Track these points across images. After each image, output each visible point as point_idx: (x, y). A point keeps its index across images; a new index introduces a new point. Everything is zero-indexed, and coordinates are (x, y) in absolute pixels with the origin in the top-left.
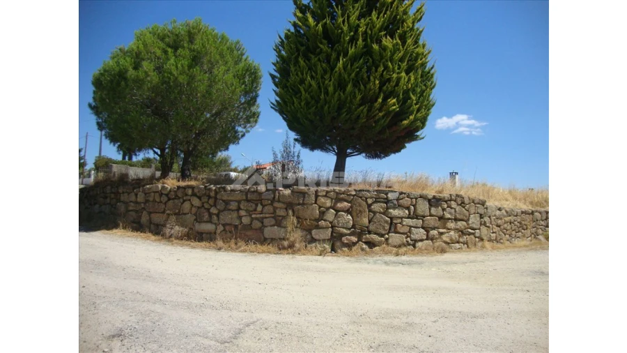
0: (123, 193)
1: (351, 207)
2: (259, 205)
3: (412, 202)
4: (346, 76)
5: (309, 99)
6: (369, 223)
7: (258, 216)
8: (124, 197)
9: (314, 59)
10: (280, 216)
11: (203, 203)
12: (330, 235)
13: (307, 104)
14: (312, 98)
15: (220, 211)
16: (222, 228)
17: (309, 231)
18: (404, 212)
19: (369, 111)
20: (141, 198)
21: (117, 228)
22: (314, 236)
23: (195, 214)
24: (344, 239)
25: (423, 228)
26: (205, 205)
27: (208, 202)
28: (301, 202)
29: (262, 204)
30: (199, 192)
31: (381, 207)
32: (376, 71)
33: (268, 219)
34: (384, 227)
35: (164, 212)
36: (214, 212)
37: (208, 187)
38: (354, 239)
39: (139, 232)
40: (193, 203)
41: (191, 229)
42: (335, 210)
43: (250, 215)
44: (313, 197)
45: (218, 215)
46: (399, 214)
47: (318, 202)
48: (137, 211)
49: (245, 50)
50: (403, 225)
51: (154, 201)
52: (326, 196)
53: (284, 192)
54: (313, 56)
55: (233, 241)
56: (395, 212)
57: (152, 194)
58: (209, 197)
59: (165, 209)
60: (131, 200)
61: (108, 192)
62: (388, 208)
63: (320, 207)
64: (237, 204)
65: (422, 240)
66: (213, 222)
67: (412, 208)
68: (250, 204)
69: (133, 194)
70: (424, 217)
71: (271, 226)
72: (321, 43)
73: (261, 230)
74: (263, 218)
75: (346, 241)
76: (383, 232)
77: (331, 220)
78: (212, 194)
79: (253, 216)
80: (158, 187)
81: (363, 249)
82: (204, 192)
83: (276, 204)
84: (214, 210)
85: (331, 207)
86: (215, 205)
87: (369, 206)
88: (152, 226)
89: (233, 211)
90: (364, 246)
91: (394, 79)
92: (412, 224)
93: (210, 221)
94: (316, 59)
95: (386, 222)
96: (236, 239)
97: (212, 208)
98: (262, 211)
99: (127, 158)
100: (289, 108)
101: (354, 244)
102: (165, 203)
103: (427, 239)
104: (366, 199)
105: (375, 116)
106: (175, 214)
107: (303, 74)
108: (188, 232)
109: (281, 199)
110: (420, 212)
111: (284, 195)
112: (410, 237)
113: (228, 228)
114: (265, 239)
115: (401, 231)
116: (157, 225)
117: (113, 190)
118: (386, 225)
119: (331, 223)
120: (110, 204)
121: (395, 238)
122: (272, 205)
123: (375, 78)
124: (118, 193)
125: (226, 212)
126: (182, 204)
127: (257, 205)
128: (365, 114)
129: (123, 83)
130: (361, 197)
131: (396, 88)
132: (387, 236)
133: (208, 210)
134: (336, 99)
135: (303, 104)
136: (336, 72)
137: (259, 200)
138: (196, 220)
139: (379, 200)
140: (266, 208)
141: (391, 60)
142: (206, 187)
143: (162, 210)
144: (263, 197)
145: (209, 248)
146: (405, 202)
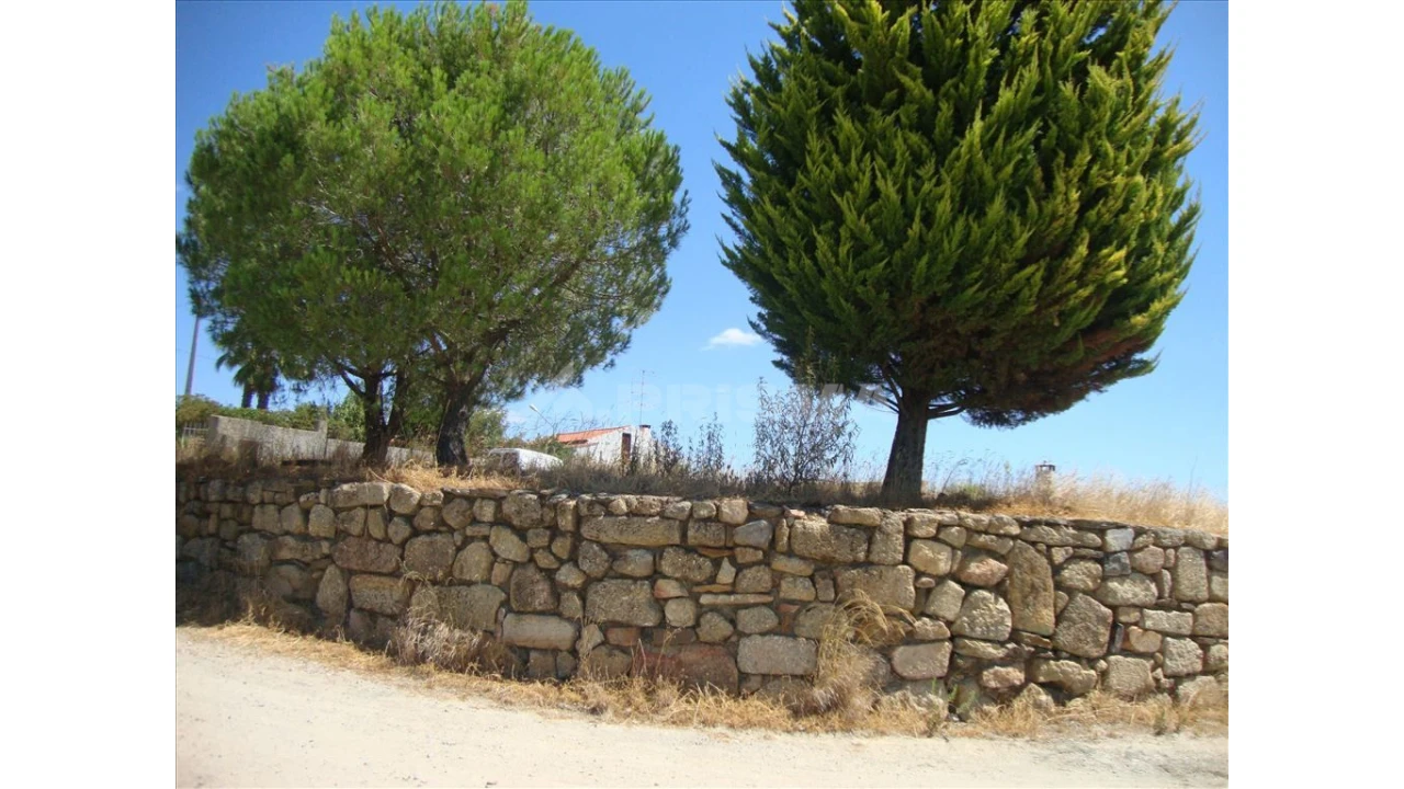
0: (262, 503)
1: (1008, 574)
2: (726, 564)
3: (1167, 558)
4: (988, 171)
5: (869, 237)
6: (1057, 624)
7: (722, 599)
8: (264, 518)
9: (880, 121)
10: (792, 602)
11: (532, 551)
12: (946, 663)
13: (859, 249)
14: (878, 232)
15: (590, 580)
16: (598, 637)
17: (886, 652)
18: (1148, 589)
19: (1047, 280)
20: (321, 522)
21: (235, 620)
22: (899, 669)
23: (504, 587)
24: (987, 675)
25: (1194, 637)
26: (538, 556)
27: (548, 548)
28: (862, 555)
29: (733, 561)
30: (519, 513)
31: (1089, 574)
32: (1069, 163)
33: (755, 611)
34: (1096, 634)
35: (395, 574)
36: (571, 582)
37: (554, 501)
38: (1016, 675)
39: (310, 637)
40: (500, 548)
41: (489, 634)
42: (963, 585)
43: (695, 598)
44: (898, 540)
45: (582, 593)
46: (1135, 595)
47: (912, 559)
48: (305, 566)
49: (646, 98)
50: (1146, 630)
51: (365, 535)
52: (935, 539)
53: (809, 523)
54: (877, 113)
55: (639, 682)
56: (1125, 590)
57: (361, 512)
58: (555, 531)
59: (398, 568)
60: (286, 526)
61: (213, 497)
62: (1105, 578)
63: (919, 574)
64: (649, 558)
65: (1191, 676)
66: (567, 614)
67: (1167, 575)
68: (696, 560)
69: (295, 509)
70: (1196, 603)
71: (763, 634)
72: (905, 71)
73: (730, 646)
74: (738, 607)
75: (993, 684)
76: (1094, 652)
77: (950, 616)
78: (566, 522)
79: (705, 600)
80: (380, 489)
81: (1038, 706)
82: (536, 516)
83: (781, 563)
84: (569, 576)
85: (953, 576)
86: (573, 559)
87: (1057, 570)
88: (353, 614)
89: (635, 579)
90: (1044, 698)
91: (1118, 190)
92: (1166, 626)
93: (556, 613)
94: (890, 119)
95: (1101, 619)
96: (651, 675)
97: (565, 569)
98: (734, 584)
99: (255, 401)
100: (791, 264)
101: (1016, 691)
102: (402, 545)
103: (1205, 673)
104: (1049, 547)
105: (1067, 295)
106: (434, 583)
107: (846, 161)
108: (481, 644)
109: (797, 547)
110: (1186, 589)
111: (807, 534)
112: (1162, 666)
113: (616, 636)
114: (744, 677)
115: (1141, 648)
116: (372, 615)
117: (230, 495)
118: (1102, 630)
119: (949, 624)
120: (215, 535)
121: (1127, 671)
122: (768, 565)
123: (1068, 182)
124: (246, 502)
125: (611, 584)
126: (459, 549)
127: (717, 564)
128: (1036, 290)
129: (288, 159)
130: (1034, 544)
131: (1123, 217)
132: (1103, 664)
133: (549, 574)
134: (956, 239)
135: (843, 250)
136: (958, 157)
137: (726, 548)
138: (505, 603)
139: (1083, 552)
140: (749, 573)
141: (1110, 135)
142: (542, 497)
143: (391, 566)
144: (738, 540)
145: (557, 704)
146: (1150, 559)
